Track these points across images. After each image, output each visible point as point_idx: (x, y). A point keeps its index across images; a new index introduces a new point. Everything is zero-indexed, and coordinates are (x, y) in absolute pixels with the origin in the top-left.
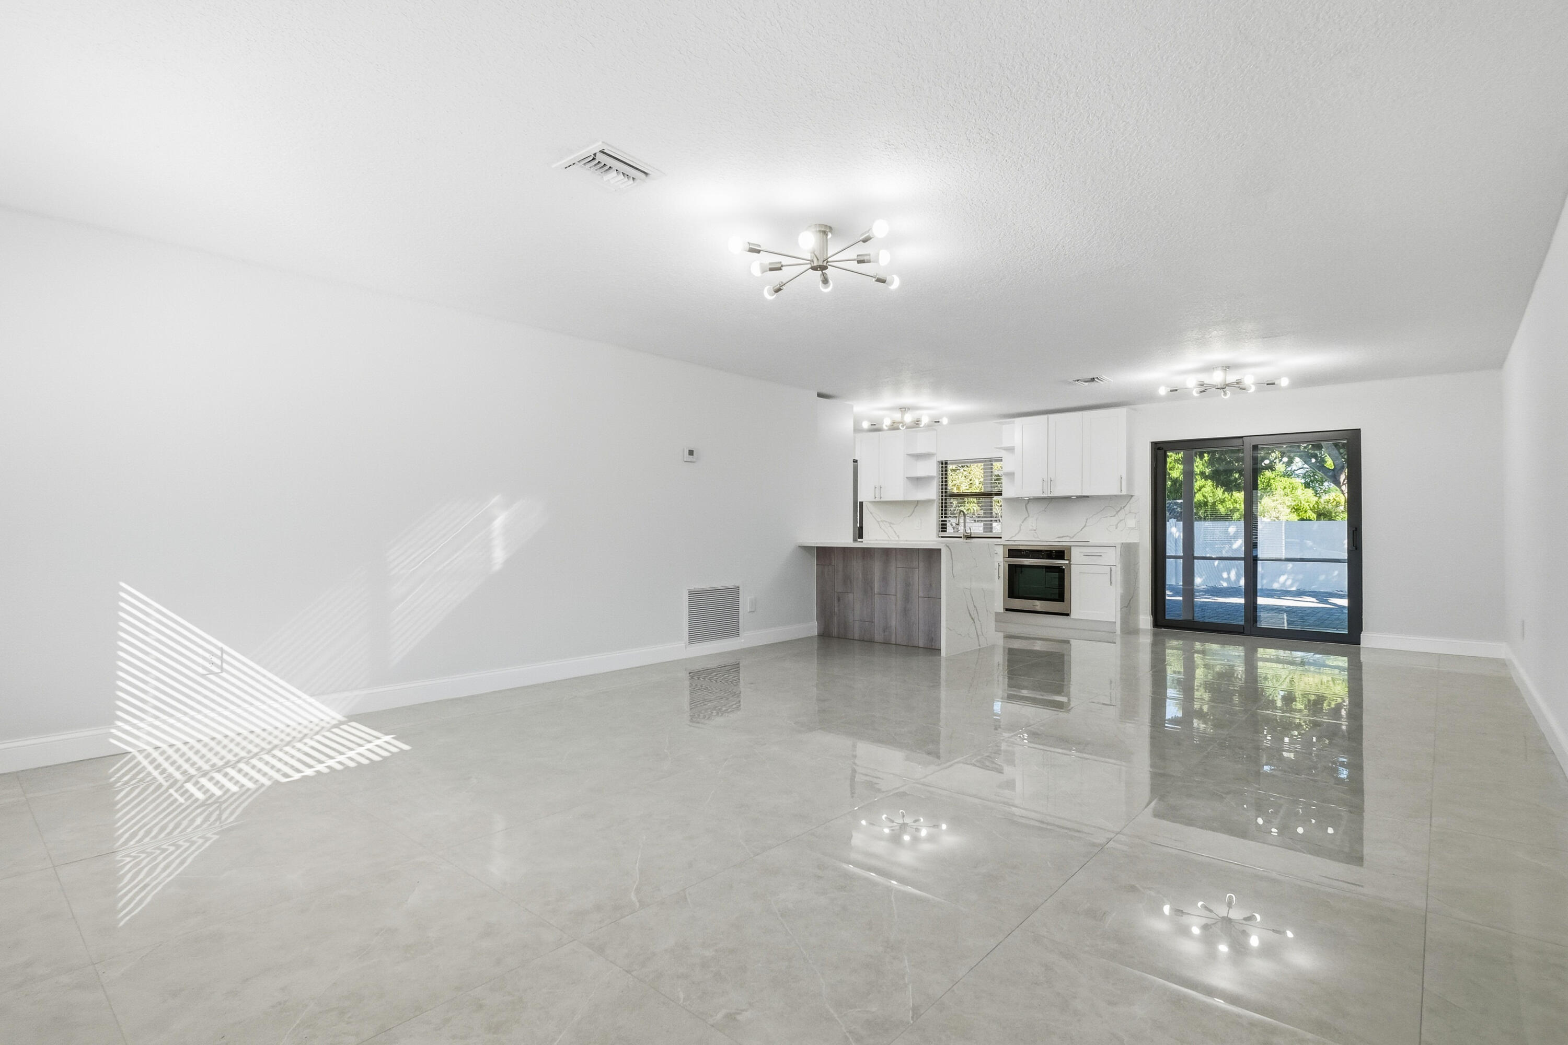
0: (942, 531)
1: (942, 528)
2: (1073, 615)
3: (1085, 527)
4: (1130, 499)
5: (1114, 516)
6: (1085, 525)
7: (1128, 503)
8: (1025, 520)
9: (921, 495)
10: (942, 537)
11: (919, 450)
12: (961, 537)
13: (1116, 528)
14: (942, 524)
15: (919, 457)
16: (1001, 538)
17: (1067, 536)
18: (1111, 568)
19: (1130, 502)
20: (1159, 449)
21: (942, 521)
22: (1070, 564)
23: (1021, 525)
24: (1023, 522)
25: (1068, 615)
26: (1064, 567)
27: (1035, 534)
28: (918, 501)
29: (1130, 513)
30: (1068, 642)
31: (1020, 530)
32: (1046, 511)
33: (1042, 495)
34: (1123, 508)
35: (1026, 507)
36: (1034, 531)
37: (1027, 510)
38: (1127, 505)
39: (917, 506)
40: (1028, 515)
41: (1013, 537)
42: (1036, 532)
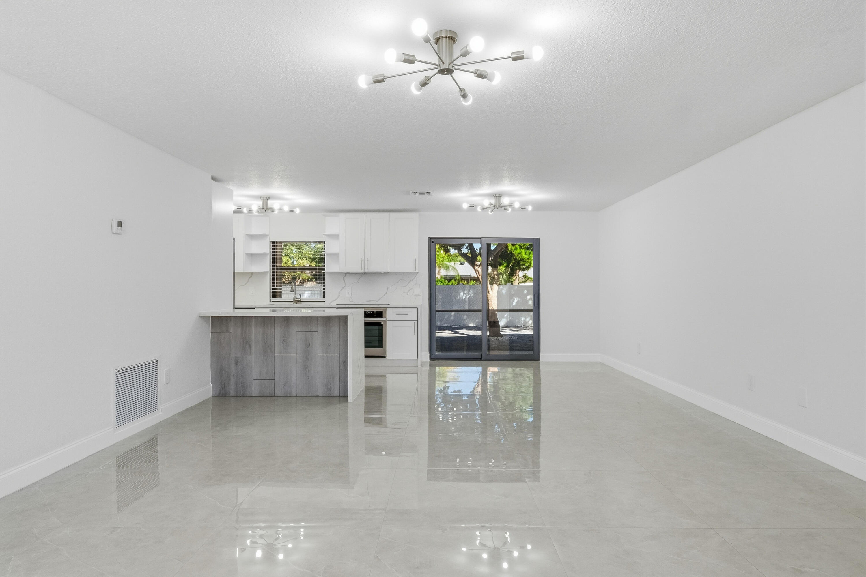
0: (273, 297)
1: (273, 295)
2: (388, 357)
3: (386, 293)
4: (417, 274)
5: (406, 286)
6: (387, 292)
7: (415, 277)
8: (343, 288)
9: (254, 269)
10: (273, 302)
11: (254, 232)
12: (293, 302)
13: (407, 294)
14: (273, 292)
15: (252, 237)
16: (324, 302)
17: (374, 300)
18: (414, 322)
19: (416, 277)
20: (433, 242)
21: (273, 289)
22: (386, 321)
23: (340, 292)
24: (341, 290)
25: (384, 357)
26: (382, 323)
27: (350, 298)
28: (252, 273)
29: (416, 284)
30: (384, 376)
31: (339, 296)
32: (358, 282)
33: (360, 271)
34: (412, 281)
35: (344, 280)
36: (350, 297)
37: (344, 281)
38: (414, 278)
39: (251, 277)
40: (346, 285)
41: (333, 301)
42: (351, 298)
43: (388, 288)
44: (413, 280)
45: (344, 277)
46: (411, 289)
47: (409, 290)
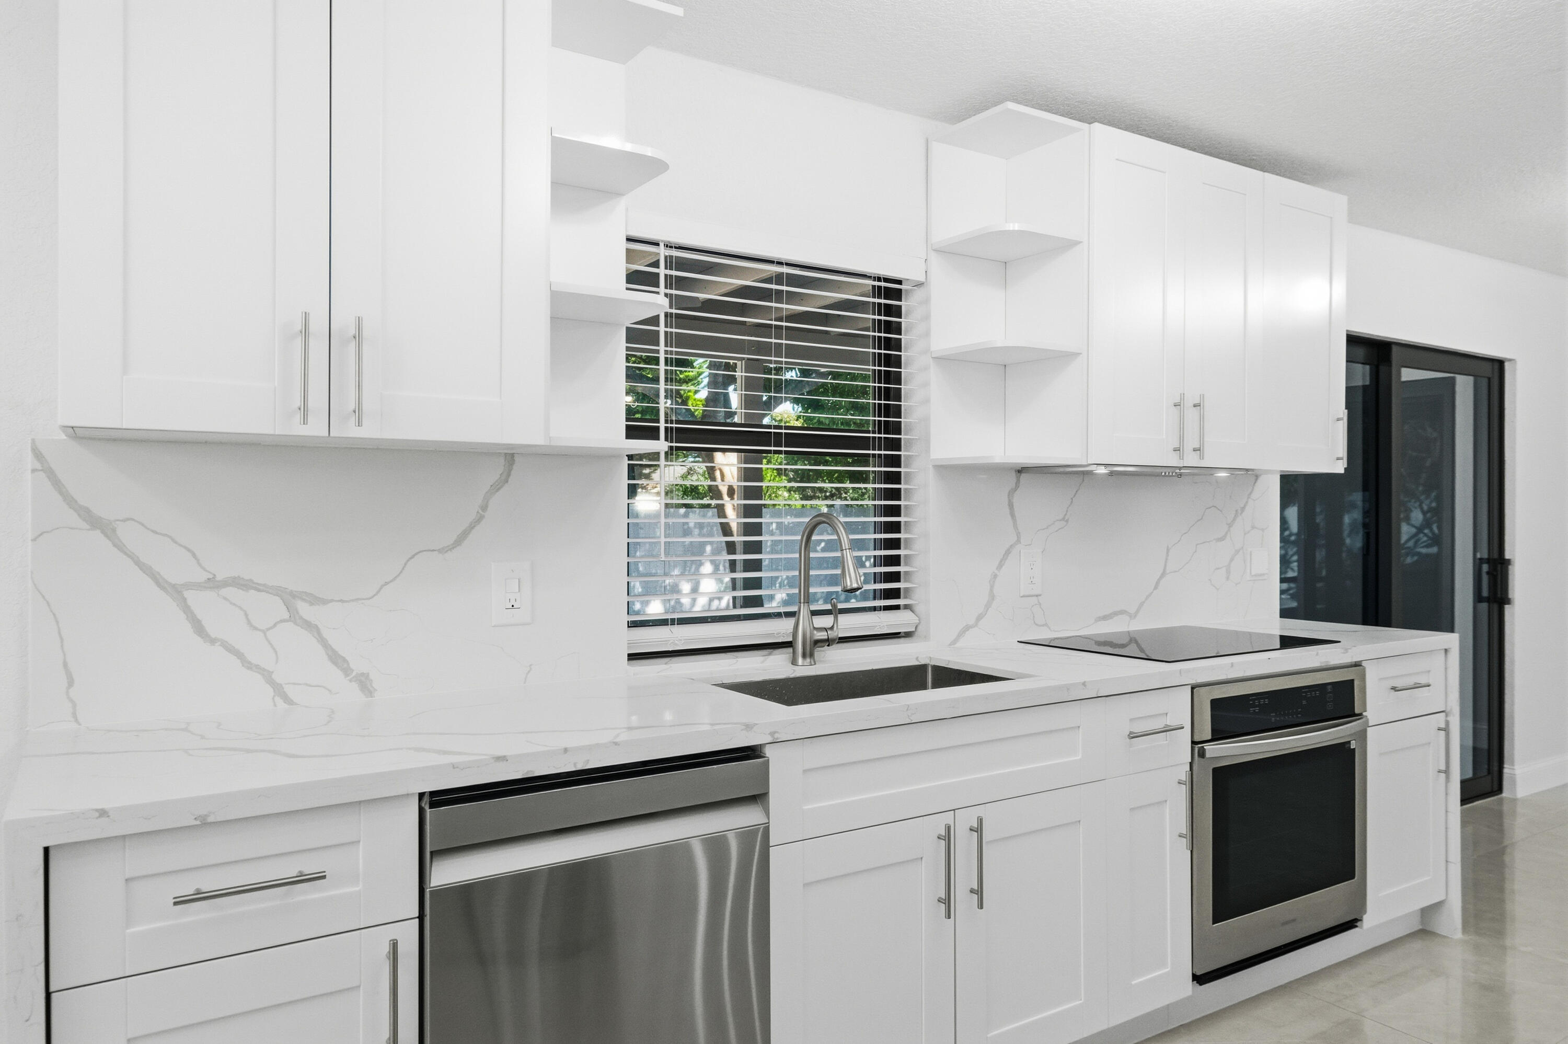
3: (1163, 574)
6: (1165, 568)
8: (1008, 552)
13: (1228, 578)
17: (1122, 612)
18: (1438, 721)
22: (1365, 728)
23: (995, 576)
24: (1000, 566)
27: (1038, 610)
29: (1253, 527)
31: (992, 597)
32: (1067, 521)
33: (1172, 460)
34: (1241, 514)
35: (1011, 506)
36: (1035, 598)
37: (1013, 515)
38: (1247, 502)
39: (505, 479)
40: (1018, 535)
41: (967, 628)
42: (1040, 604)
43: (1168, 550)
44: (1243, 509)
45: (1011, 493)
46: (1237, 552)
47: (1232, 560)
